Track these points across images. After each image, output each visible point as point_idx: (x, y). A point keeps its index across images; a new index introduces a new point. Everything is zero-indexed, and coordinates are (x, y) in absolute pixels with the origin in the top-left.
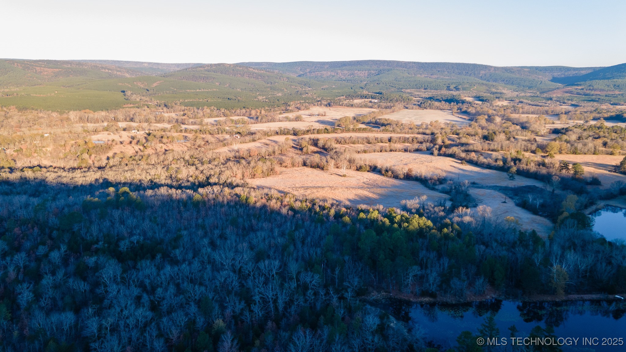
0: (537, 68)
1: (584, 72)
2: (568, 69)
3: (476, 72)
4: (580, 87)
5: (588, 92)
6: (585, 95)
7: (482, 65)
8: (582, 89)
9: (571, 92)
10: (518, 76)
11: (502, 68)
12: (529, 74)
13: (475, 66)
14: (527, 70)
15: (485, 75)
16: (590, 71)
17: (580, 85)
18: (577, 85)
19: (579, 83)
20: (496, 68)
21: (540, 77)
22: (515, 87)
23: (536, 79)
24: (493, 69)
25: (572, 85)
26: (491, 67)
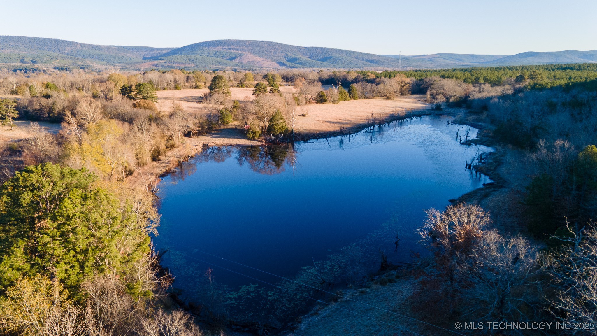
0: (125, 47)
1: (165, 52)
2: (152, 49)
3: (61, 48)
4: (163, 61)
5: (170, 65)
6: (169, 67)
7: (66, 41)
8: (166, 63)
9: (157, 65)
10: (107, 53)
11: (90, 45)
12: (117, 52)
13: (57, 41)
14: (115, 48)
15: (72, 51)
16: (169, 51)
17: (163, 59)
18: (161, 59)
19: (162, 58)
20: (82, 45)
21: (129, 55)
22: (105, 62)
23: (125, 56)
24: (79, 46)
25: (157, 60)
26: (77, 43)
